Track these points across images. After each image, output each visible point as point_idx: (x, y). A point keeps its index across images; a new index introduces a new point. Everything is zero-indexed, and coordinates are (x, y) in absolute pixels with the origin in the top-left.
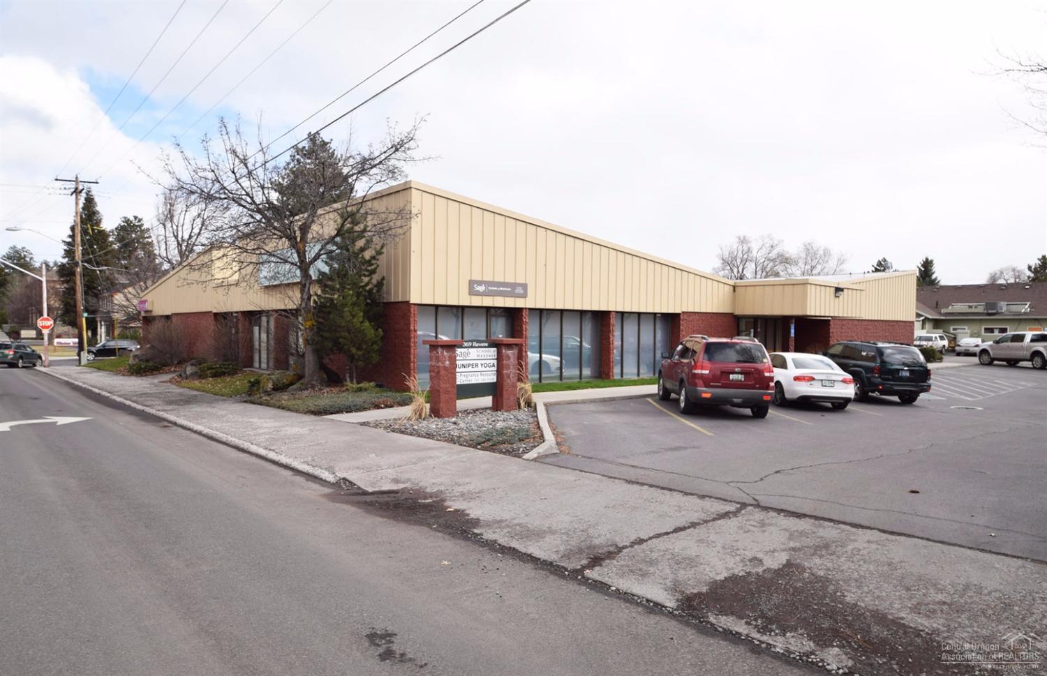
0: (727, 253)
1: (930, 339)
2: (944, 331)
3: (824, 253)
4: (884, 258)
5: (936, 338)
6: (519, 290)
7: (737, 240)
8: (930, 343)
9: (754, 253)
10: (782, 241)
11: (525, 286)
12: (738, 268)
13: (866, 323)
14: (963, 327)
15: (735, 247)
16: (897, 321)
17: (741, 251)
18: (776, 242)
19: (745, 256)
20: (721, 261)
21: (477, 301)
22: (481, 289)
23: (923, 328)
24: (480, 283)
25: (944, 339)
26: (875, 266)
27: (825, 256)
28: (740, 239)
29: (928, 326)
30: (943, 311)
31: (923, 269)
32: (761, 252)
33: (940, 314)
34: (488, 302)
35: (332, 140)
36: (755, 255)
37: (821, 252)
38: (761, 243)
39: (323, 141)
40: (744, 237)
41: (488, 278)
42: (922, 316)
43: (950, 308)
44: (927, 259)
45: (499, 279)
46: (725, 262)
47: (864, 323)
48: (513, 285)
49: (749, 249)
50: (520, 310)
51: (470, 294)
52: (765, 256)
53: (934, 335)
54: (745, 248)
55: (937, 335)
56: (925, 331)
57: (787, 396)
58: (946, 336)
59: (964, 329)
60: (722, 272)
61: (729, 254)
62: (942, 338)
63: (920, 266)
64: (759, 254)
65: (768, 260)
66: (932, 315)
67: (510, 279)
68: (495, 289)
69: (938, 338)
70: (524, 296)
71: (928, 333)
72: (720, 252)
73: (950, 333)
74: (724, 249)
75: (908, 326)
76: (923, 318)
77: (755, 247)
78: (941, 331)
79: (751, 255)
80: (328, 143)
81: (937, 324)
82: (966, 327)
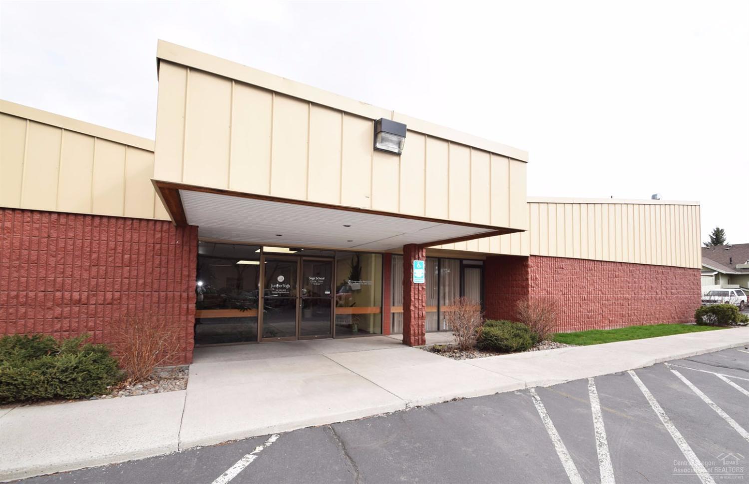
1: (725, 294)
2: (740, 287)
5: (732, 293)
8: (726, 299)
13: (612, 266)
23: (716, 284)
25: (744, 295)
29: (722, 281)
30: (738, 267)
31: (715, 237)
33: (735, 269)
42: (716, 271)
43: (746, 263)
44: (718, 229)
47: (606, 266)
53: (730, 290)
55: (733, 290)
56: (718, 286)
58: (743, 290)
62: (739, 293)
63: (712, 235)
66: (726, 271)
69: (735, 292)
71: (722, 288)
76: (716, 273)
78: (738, 286)
81: (732, 278)
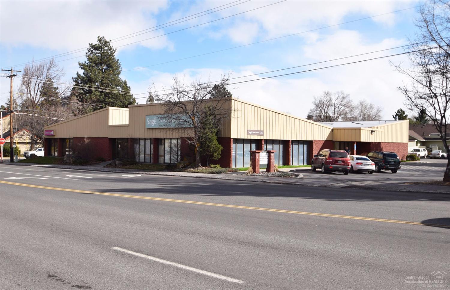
0: (318, 101)
1: (419, 151)
2: (426, 147)
3: (370, 107)
4: (401, 109)
6: (262, 133)
7: (324, 94)
8: (419, 153)
9: (333, 101)
10: (349, 95)
11: (263, 131)
12: (324, 109)
13: (386, 144)
14: (435, 145)
15: (322, 98)
16: (400, 143)
17: (326, 100)
18: (345, 96)
19: (328, 103)
20: (315, 106)
21: (249, 137)
22: (250, 133)
23: (416, 146)
24: (250, 131)
26: (396, 112)
27: (371, 109)
28: (325, 93)
29: (419, 144)
30: (426, 137)
31: (420, 114)
32: (337, 101)
33: (425, 139)
34: (252, 137)
35: (111, 41)
36: (334, 102)
37: (369, 106)
38: (337, 96)
39: (106, 41)
40: (328, 92)
41: (252, 129)
43: (429, 136)
44: (423, 109)
45: (256, 129)
46: (317, 106)
48: (260, 131)
49: (330, 99)
50: (261, 140)
51: (247, 135)
52: (340, 103)
53: (421, 149)
54: (329, 99)
57: (354, 169)
58: (427, 149)
59: (436, 146)
60: (316, 112)
61: (319, 101)
62: (425, 150)
63: (419, 112)
64: (336, 102)
65: (341, 105)
67: (259, 129)
68: (254, 133)
69: (423, 150)
70: (263, 135)
71: (418, 148)
72: (314, 100)
73: (429, 148)
74: (317, 99)
75: (405, 145)
76: (417, 140)
77: (334, 98)
79: (331, 102)
80: (109, 42)
81: (423, 143)
82: (437, 145)
